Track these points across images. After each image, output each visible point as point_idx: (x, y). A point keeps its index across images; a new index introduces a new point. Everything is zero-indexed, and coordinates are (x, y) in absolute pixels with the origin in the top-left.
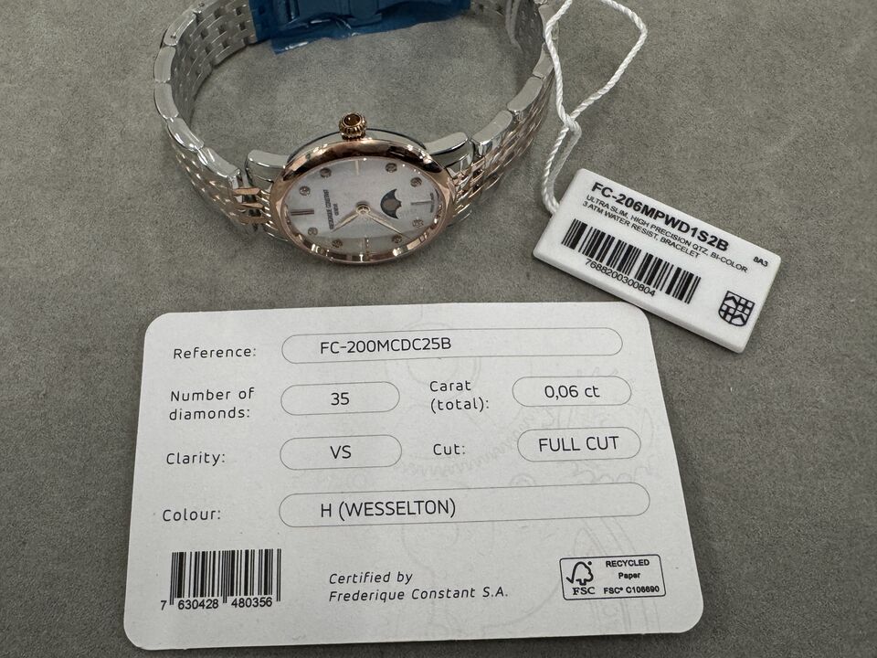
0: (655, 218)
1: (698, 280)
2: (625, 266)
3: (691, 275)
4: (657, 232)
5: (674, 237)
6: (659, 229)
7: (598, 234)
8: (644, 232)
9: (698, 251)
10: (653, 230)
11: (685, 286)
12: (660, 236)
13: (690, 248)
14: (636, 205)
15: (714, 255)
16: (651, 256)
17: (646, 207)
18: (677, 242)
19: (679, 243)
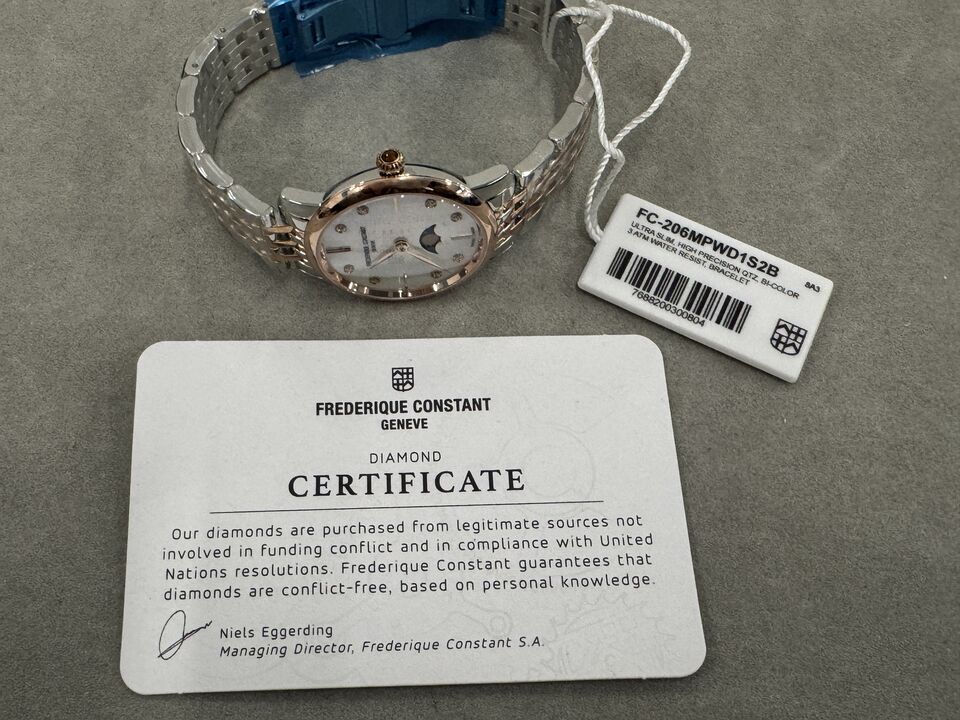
0: (703, 244)
1: (749, 308)
2: (672, 295)
3: (742, 303)
4: (705, 259)
5: (723, 263)
6: (706, 255)
7: (644, 262)
8: (692, 258)
9: (747, 278)
10: (701, 257)
11: (735, 315)
12: (709, 263)
13: (740, 275)
14: (682, 231)
15: (764, 282)
16: (699, 285)
17: (693, 233)
18: (726, 269)
19: (728, 270)
